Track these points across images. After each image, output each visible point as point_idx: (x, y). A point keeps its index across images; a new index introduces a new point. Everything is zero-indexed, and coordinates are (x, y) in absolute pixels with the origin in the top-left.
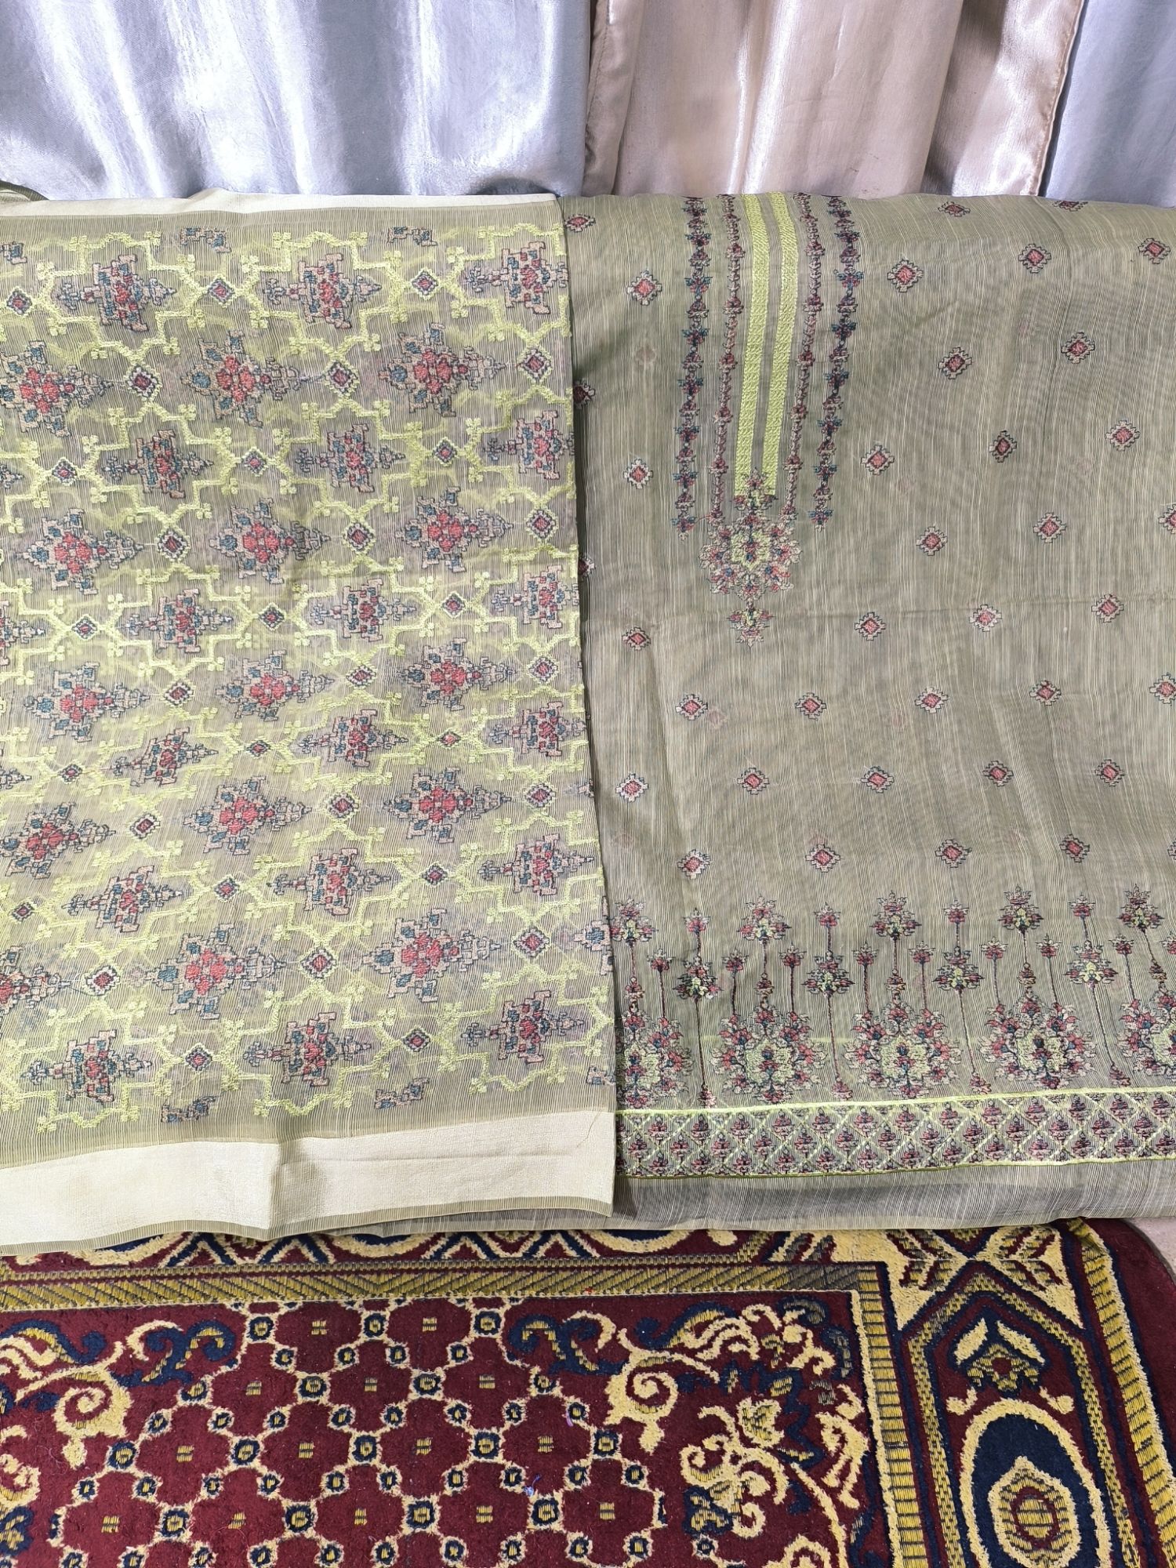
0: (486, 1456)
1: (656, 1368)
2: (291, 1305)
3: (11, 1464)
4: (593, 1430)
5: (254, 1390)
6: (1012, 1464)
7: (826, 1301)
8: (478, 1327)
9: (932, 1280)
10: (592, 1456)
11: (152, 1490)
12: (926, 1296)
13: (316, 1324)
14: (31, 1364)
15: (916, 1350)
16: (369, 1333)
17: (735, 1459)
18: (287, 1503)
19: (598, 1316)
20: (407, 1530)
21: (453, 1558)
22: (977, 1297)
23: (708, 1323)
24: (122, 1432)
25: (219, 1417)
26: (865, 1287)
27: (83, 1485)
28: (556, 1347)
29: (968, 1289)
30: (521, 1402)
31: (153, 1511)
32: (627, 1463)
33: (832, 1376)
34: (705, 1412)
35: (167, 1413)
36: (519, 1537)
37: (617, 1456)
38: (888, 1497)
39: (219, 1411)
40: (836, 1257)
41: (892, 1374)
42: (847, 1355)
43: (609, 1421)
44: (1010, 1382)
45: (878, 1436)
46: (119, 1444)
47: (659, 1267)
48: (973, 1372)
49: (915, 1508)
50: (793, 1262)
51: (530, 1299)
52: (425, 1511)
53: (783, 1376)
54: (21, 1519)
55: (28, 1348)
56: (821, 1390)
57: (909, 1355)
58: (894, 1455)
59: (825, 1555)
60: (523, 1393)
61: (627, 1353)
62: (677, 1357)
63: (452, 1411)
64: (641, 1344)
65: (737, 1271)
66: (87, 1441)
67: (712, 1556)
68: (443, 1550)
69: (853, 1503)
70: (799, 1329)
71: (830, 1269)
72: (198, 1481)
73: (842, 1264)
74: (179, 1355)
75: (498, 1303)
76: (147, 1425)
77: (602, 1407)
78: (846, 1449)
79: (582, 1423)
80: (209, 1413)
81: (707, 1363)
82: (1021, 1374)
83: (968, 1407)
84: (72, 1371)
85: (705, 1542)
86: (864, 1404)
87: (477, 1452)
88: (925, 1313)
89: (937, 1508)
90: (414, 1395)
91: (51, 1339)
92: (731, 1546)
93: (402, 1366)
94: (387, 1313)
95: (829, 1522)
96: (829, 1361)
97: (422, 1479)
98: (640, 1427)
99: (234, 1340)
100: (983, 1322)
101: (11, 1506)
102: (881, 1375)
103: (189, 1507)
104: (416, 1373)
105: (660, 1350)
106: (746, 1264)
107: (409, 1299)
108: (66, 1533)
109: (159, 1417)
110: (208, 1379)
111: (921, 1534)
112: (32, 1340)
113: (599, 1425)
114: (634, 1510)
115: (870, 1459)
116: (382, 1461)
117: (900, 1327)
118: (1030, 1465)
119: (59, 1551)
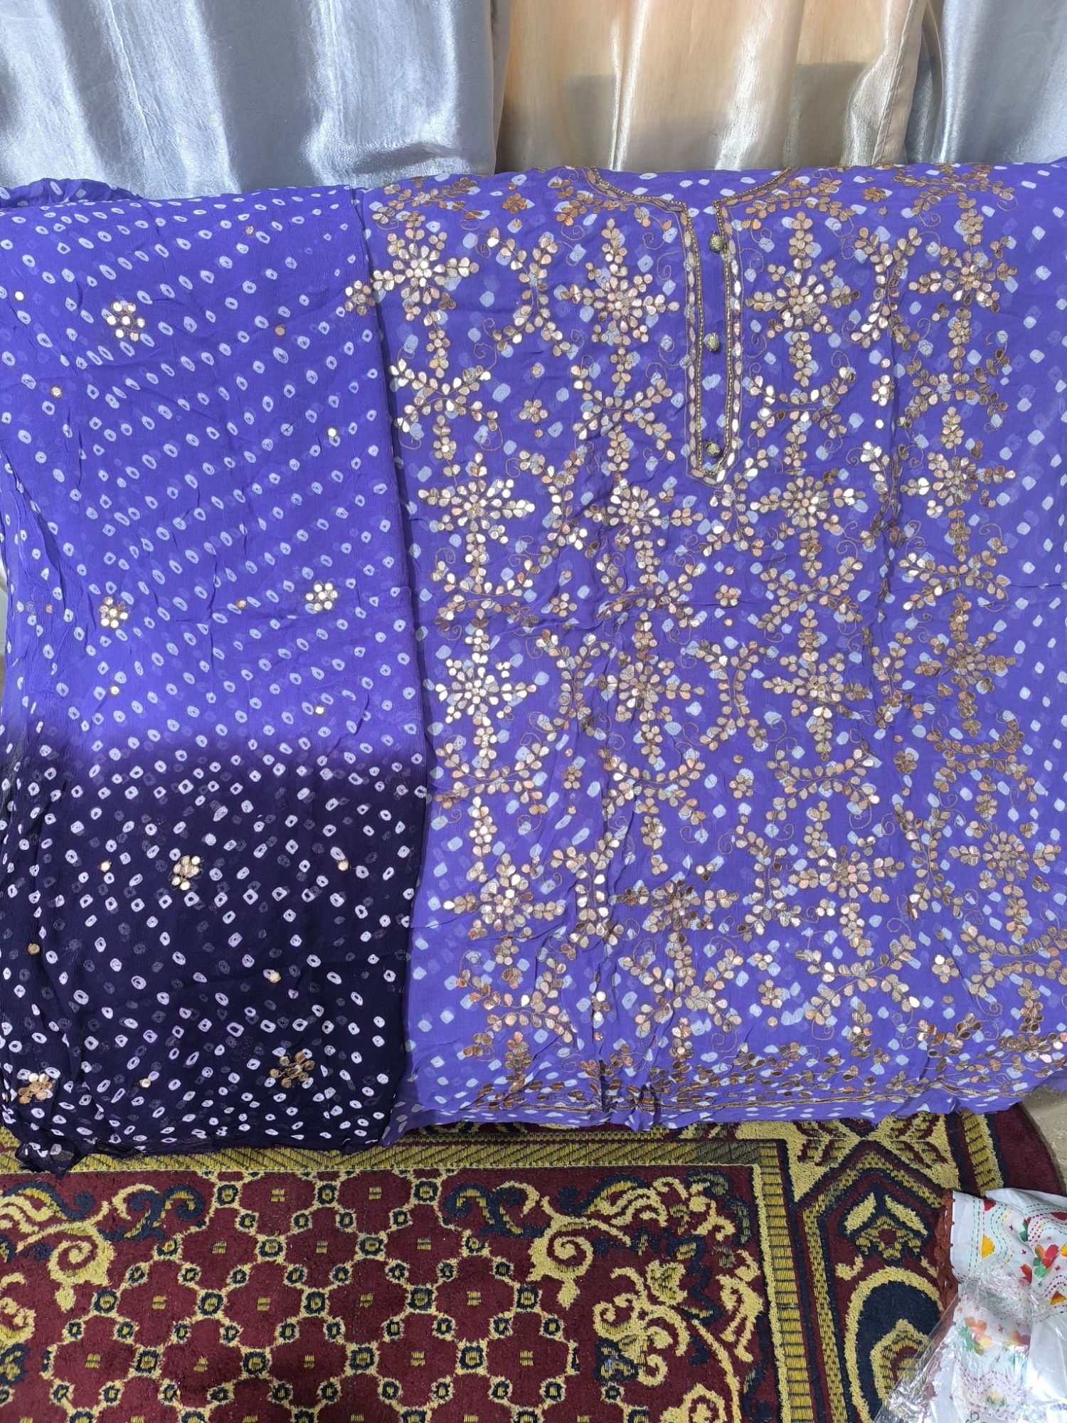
0: (420, 1308)
1: (575, 1233)
2: (254, 1174)
3: (11, 1306)
4: (517, 1286)
5: (220, 1249)
6: (893, 1326)
7: (730, 1175)
8: (417, 1195)
9: (826, 1157)
10: (515, 1310)
11: (130, 1334)
12: (822, 1171)
13: (276, 1192)
14: (29, 1220)
15: (810, 1219)
16: (322, 1201)
17: (643, 1315)
18: (245, 1350)
19: (524, 1186)
20: (349, 1372)
21: (389, 1397)
22: (866, 1173)
23: (622, 1193)
24: (105, 1282)
25: (188, 1271)
26: (765, 1162)
27: (72, 1325)
28: (486, 1213)
29: (860, 1166)
30: (453, 1262)
31: (130, 1350)
32: (546, 1316)
33: (733, 1242)
34: (617, 1272)
35: (145, 1266)
36: (448, 1380)
37: (537, 1309)
38: (779, 1352)
39: (188, 1265)
40: (740, 1134)
41: (787, 1241)
42: (746, 1223)
43: (531, 1278)
44: (894, 1252)
45: (772, 1297)
46: (102, 1291)
47: (580, 1142)
48: (861, 1241)
49: (803, 1363)
50: (700, 1140)
51: (464, 1170)
52: (366, 1355)
53: (688, 1242)
54: (18, 1354)
55: (27, 1206)
56: (722, 1254)
57: (803, 1223)
58: (785, 1314)
59: (720, 1403)
60: (454, 1253)
61: (550, 1218)
62: (594, 1222)
63: (392, 1270)
64: (562, 1211)
65: (651, 1147)
66: (78, 1288)
67: (618, 1401)
68: (380, 1390)
69: (747, 1357)
70: (703, 1200)
71: (735, 1145)
72: (169, 1326)
73: (745, 1141)
74: (155, 1216)
75: (436, 1173)
76: (127, 1276)
77: (524, 1266)
78: (742, 1309)
79: (506, 1279)
80: (179, 1268)
81: (620, 1228)
82: (905, 1245)
83: (855, 1273)
84: (65, 1227)
85: (612, 1388)
86: (761, 1268)
87: (412, 1305)
88: (820, 1187)
89: (824, 1364)
90: (359, 1256)
91: (45, 1197)
92: (636, 1393)
93: (349, 1230)
94: (337, 1184)
95: (724, 1373)
96: (730, 1229)
97: (363, 1328)
98: (558, 1284)
99: (203, 1204)
100: (872, 1197)
101: (10, 1343)
102: (776, 1241)
103: (161, 1349)
104: (362, 1236)
105: (579, 1216)
106: (658, 1140)
107: (357, 1171)
108: (55, 1367)
109: (138, 1269)
110: (179, 1237)
111: (807, 1386)
112: (31, 1198)
113: (522, 1281)
114: (551, 1359)
115: (763, 1319)
116: (330, 1313)
117: (797, 1198)
118: (910, 1328)
119: (50, 1384)
